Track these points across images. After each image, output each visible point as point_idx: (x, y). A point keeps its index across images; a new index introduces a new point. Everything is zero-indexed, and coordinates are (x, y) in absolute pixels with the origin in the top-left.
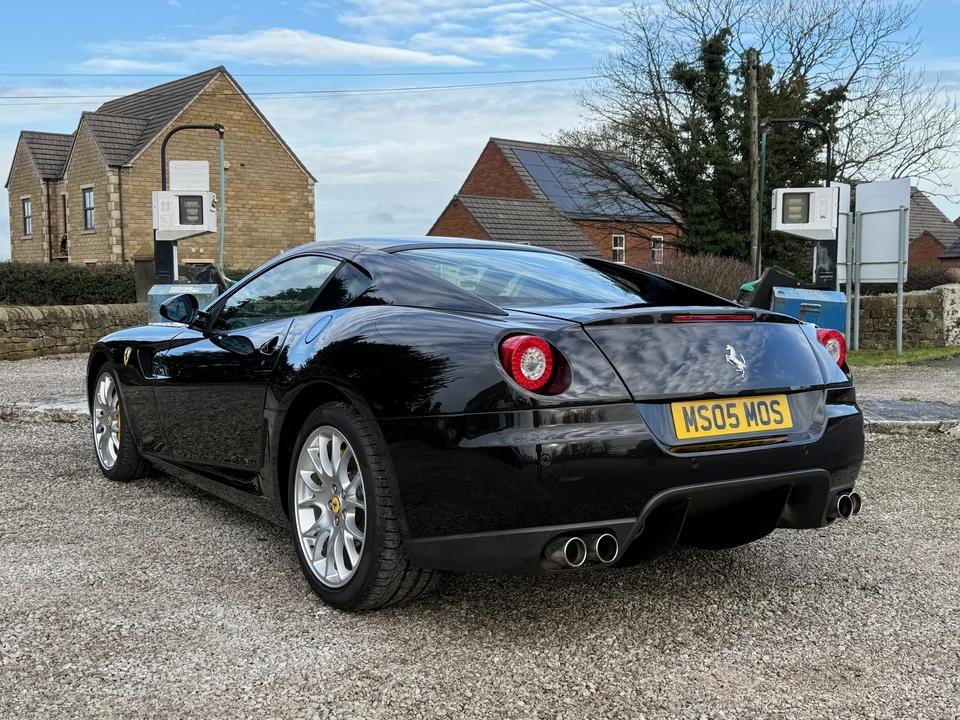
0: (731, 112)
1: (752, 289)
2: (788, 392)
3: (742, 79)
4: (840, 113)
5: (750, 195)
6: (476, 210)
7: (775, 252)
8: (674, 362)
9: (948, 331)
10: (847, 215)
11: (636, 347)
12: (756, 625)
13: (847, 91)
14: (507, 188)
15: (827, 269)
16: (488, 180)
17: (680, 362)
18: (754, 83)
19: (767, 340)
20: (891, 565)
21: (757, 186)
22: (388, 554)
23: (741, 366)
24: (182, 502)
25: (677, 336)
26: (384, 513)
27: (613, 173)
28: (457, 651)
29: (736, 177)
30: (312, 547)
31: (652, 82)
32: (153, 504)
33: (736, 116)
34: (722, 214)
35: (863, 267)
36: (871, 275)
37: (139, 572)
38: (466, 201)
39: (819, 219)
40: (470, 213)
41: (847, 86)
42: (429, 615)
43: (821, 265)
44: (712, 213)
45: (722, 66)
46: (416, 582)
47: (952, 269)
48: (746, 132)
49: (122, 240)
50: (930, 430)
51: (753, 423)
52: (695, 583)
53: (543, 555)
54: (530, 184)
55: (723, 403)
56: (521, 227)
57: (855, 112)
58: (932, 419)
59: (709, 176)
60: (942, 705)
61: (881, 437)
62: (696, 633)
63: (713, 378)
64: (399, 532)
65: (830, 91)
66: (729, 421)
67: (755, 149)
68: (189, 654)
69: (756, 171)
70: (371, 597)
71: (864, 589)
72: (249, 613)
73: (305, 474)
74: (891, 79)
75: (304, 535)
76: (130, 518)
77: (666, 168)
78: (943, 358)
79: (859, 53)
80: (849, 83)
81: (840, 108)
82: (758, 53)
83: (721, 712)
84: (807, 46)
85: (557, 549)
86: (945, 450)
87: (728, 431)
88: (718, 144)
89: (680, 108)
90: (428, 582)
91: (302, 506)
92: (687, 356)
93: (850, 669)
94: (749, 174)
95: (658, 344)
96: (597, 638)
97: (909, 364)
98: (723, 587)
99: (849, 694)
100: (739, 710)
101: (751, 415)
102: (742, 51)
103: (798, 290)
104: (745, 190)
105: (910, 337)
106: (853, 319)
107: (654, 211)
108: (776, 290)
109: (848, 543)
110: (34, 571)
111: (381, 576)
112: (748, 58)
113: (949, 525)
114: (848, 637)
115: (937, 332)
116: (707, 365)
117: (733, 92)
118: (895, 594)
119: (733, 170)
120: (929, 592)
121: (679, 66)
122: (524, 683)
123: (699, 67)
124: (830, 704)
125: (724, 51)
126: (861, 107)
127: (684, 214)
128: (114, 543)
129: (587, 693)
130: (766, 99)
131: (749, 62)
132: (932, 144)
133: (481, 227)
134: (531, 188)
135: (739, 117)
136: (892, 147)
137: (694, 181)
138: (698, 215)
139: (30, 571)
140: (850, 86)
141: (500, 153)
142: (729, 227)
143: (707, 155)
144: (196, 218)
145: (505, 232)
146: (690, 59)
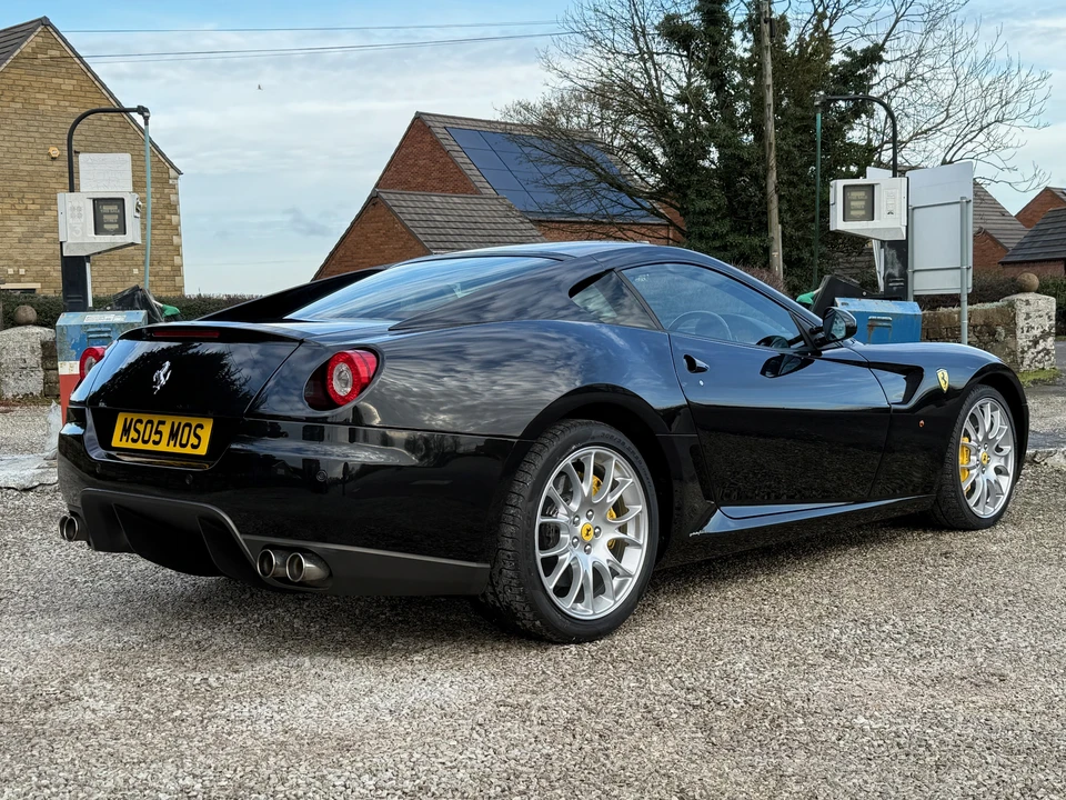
0: (738, 79)
1: (811, 301)
3: (750, 36)
4: (875, 80)
5: (766, 185)
6: (404, 210)
7: (800, 260)
9: (1023, 352)
13: (883, 50)
14: (440, 180)
15: (897, 274)
16: (415, 169)
18: (767, 41)
20: (1011, 590)
21: (775, 174)
27: (588, 159)
29: (748, 164)
31: (636, 39)
33: (744, 84)
34: (732, 212)
35: (916, 274)
36: (923, 284)
38: (391, 198)
39: (886, 215)
40: (396, 214)
41: (883, 44)
43: (890, 270)
44: (720, 208)
45: (726, 20)
47: (1026, 275)
48: (758, 104)
54: (472, 173)
56: (464, 232)
57: (894, 78)
59: (713, 162)
65: (862, 51)
67: (770, 128)
69: (773, 155)
74: (938, 33)
77: (658, 152)
80: (885, 40)
81: (875, 72)
83: (876, 713)
86: (1045, 482)
88: (723, 120)
89: (674, 72)
93: (993, 675)
94: (764, 159)
99: (998, 695)
100: (894, 711)
103: (863, 300)
104: (759, 180)
107: (643, 208)
108: (838, 300)
110: (57, 640)
112: (758, 8)
115: (1009, 354)
117: (739, 52)
119: (746, 156)
121: (669, 18)
123: (695, 20)
124: (980, 704)
126: (902, 74)
127: (684, 212)
130: (782, 61)
131: (759, 15)
132: (991, 117)
133: (412, 234)
134: (474, 178)
135: (748, 86)
136: (943, 122)
137: (695, 169)
138: (701, 213)
139: (52, 639)
140: (887, 44)
141: (432, 134)
142: (742, 228)
143: (710, 135)
144: (117, 226)
145: (443, 238)
146: (683, 10)
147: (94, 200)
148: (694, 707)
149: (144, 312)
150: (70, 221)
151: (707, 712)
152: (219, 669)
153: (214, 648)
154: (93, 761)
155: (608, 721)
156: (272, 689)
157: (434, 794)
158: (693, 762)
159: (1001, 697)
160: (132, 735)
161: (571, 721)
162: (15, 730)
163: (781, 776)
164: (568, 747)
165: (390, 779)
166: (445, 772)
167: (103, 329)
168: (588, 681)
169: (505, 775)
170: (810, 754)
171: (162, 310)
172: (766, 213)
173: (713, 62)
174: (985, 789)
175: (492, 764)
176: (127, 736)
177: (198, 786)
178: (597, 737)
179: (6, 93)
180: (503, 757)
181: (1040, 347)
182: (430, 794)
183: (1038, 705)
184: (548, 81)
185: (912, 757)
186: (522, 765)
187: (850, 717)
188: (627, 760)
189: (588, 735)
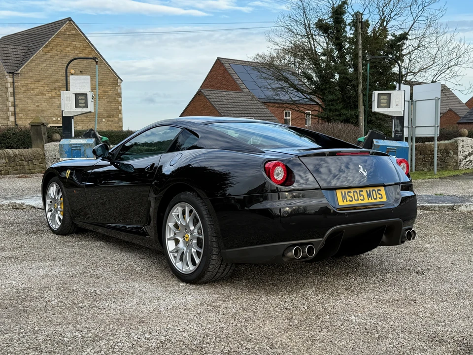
0: (348, 46)
1: (363, 140)
2: (384, 186)
3: (353, 28)
4: (405, 47)
5: (358, 90)
6: (211, 97)
7: (371, 120)
8: (335, 173)
9: (461, 161)
10: (409, 101)
11: (318, 167)
12: (371, 286)
13: (408, 35)
14: (227, 85)
15: (399, 130)
16: (217, 81)
17: (337, 173)
18: (360, 31)
19: (375, 163)
20: (430, 264)
21: (362, 85)
22: (214, 257)
23: (365, 174)
24: (98, 244)
25: (336, 161)
26: (212, 239)
27: (285, 78)
28: (245, 297)
29: (350, 81)
30: (175, 257)
31: (306, 29)
32: (83, 244)
33: (350, 48)
34: (344, 100)
35: (417, 128)
36: (421, 133)
37: (92, 271)
38: (205, 92)
39: (395, 106)
40: (207, 98)
41: (408, 32)
42: (230, 285)
43: (396, 129)
44: (338, 99)
45: (343, 21)
46: (224, 270)
47: (463, 129)
48: (356, 56)
49: (15, 114)
50: (449, 209)
51: (370, 199)
52: (344, 272)
53: (283, 255)
54: (239, 82)
55: (358, 190)
57: (412, 46)
58: (450, 203)
59: (336, 80)
60: (449, 311)
61: (425, 212)
62: (346, 289)
63: (351, 180)
64: (219, 247)
65: (400, 35)
66: (360, 198)
67: (360, 66)
68: (131, 299)
69: (361, 77)
70: (206, 276)
71: (417, 273)
72: (150, 285)
73: (171, 225)
74: (431, 28)
75: (171, 252)
76: (75, 251)
77: (314, 75)
78: (458, 175)
79: (415, 15)
80: (409, 31)
81: (404, 44)
82: (362, 14)
83: (360, 315)
84: (387, 11)
85: (290, 251)
86: (456, 217)
87: (360, 202)
88: (341, 63)
89: (321, 43)
90: (229, 270)
91: (169, 239)
92: (340, 171)
93: (412, 300)
94: (357, 79)
95: (328, 165)
96: (304, 291)
97: (440, 178)
98: (356, 273)
99: (412, 309)
100: (367, 314)
101: (369, 195)
102: (353, 13)
103: (385, 141)
104: (355, 87)
105: (441, 165)
106: (412, 155)
107: (307, 98)
108: (375, 141)
109: (410, 256)
110: (42, 272)
111: (210, 267)
112: (356, 17)
113: (456, 249)
114: (411, 289)
115: (455, 162)
116: (349, 174)
117: (348, 35)
118: (431, 274)
119: (349, 77)
120: (446, 274)
121: (320, 21)
122: (277, 307)
123: (330, 21)
124: (404, 312)
125: (344, 13)
126: (416, 44)
127: (323, 100)
128: (73, 260)
129: (304, 310)
130: (366, 38)
131: (357, 20)
132: (452, 63)
133: (214, 107)
134: (240, 85)
135: (352, 49)
136: (432, 65)
137: (329, 82)
138: (331, 101)
139: (40, 272)
140: (410, 32)
141: (223, 66)
142: (347, 107)
143: (335, 69)
144: (84, 105)
145: (227, 109)
146: (326, 17)
147: (75, 94)
148: (287, 309)
149: (94, 139)
150: (66, 102)
151: (291, 311)
152: (102, 286)
153: (103, 277)
154: (42, 323)
155: (250, 314)
156: (120, 295)
157: (172, 342)
158: (280, 332)
159: (412, 310)
160: (61, 313)
161: (235, 314)
162: (16, 309)
163: (314, 340)
164: (231, 324)
165: (157, 335)
166: (179, 334)
167: (78, 146)
168: (246, 297)
169: (203, 335)
170: (329, 331)
171: (102, 139)
172: (357, 101)
173: (337, 39)
174: (395, 349)
175: (199, 330)
176: (58, 313)
177: (80, 336)
178: (244, 321)
179: (54, 48)
180: (204, 328)
181: (468, 159)
182: (171, 342)
183: (427, 313)
184: (269, 46)
185: (370, 334)
186: (211, 331)
187: (348, 316)
188: (254, 331)
189: (241, 320)
